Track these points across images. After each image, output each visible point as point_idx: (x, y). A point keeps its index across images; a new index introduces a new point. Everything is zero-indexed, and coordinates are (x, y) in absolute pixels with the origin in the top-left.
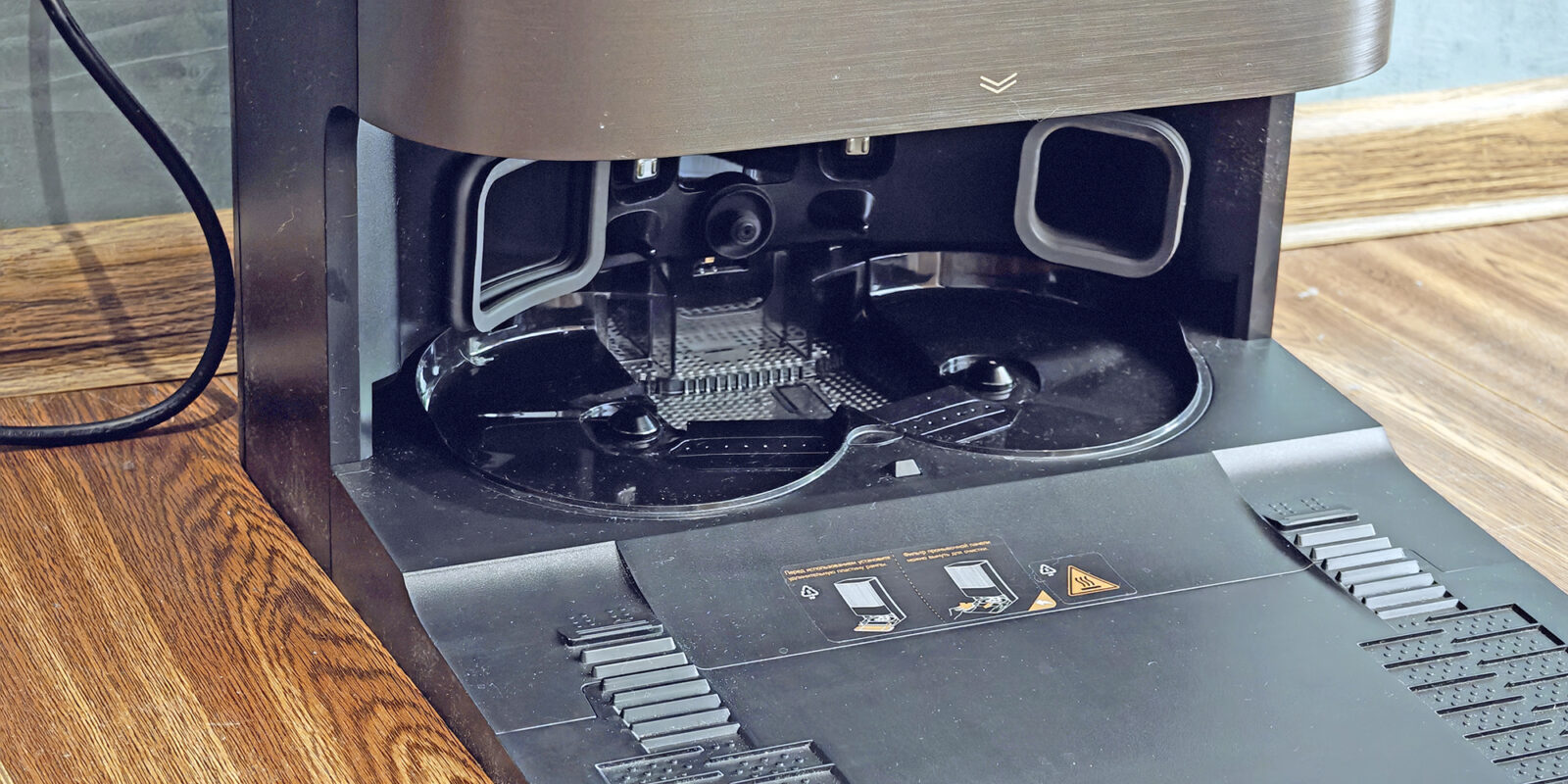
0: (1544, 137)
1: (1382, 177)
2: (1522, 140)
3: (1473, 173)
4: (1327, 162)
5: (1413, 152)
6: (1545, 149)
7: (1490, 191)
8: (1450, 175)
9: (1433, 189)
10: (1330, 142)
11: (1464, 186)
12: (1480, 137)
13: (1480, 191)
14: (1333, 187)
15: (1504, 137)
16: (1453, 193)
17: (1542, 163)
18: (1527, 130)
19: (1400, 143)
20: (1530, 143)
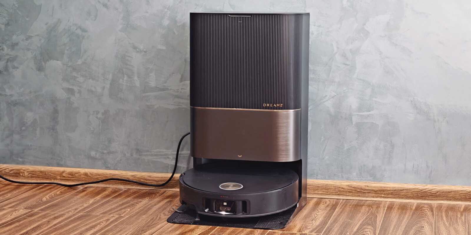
0: (346, 188)
1: (320, 190)
2: (342, 188)
3: (335, 192)
4: (312, 187)
5: (325, 187)
6: (346, 190)
7: (338, 194)
8: (331, 191)
9: (328, 193)
10: (312, 184)
11: (333, 193)
12: (336, 187)
13: (336, 194)
14: (312, 190)
15: (340, 187)
16: (332, 194)
17: (346, 192)
18: (344, 187)
19: (323, 186)
20: (344, 189)
